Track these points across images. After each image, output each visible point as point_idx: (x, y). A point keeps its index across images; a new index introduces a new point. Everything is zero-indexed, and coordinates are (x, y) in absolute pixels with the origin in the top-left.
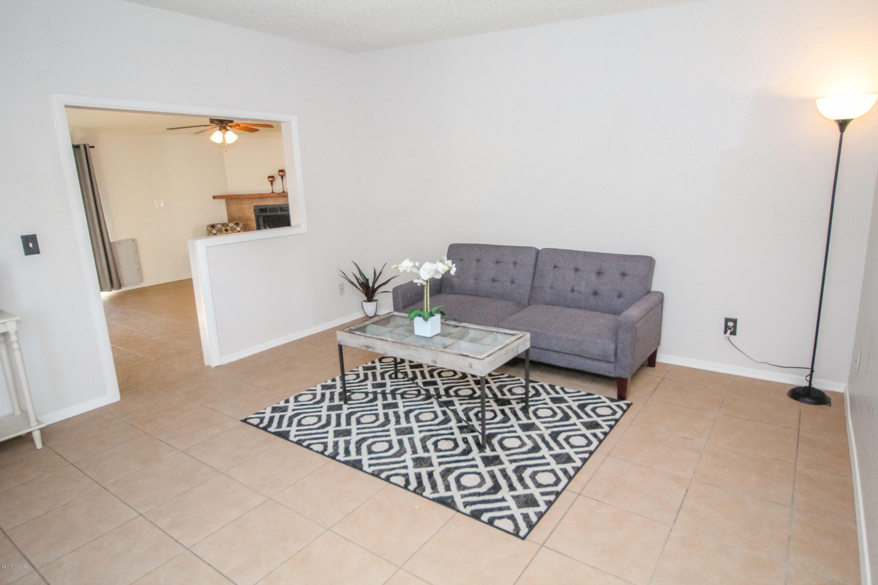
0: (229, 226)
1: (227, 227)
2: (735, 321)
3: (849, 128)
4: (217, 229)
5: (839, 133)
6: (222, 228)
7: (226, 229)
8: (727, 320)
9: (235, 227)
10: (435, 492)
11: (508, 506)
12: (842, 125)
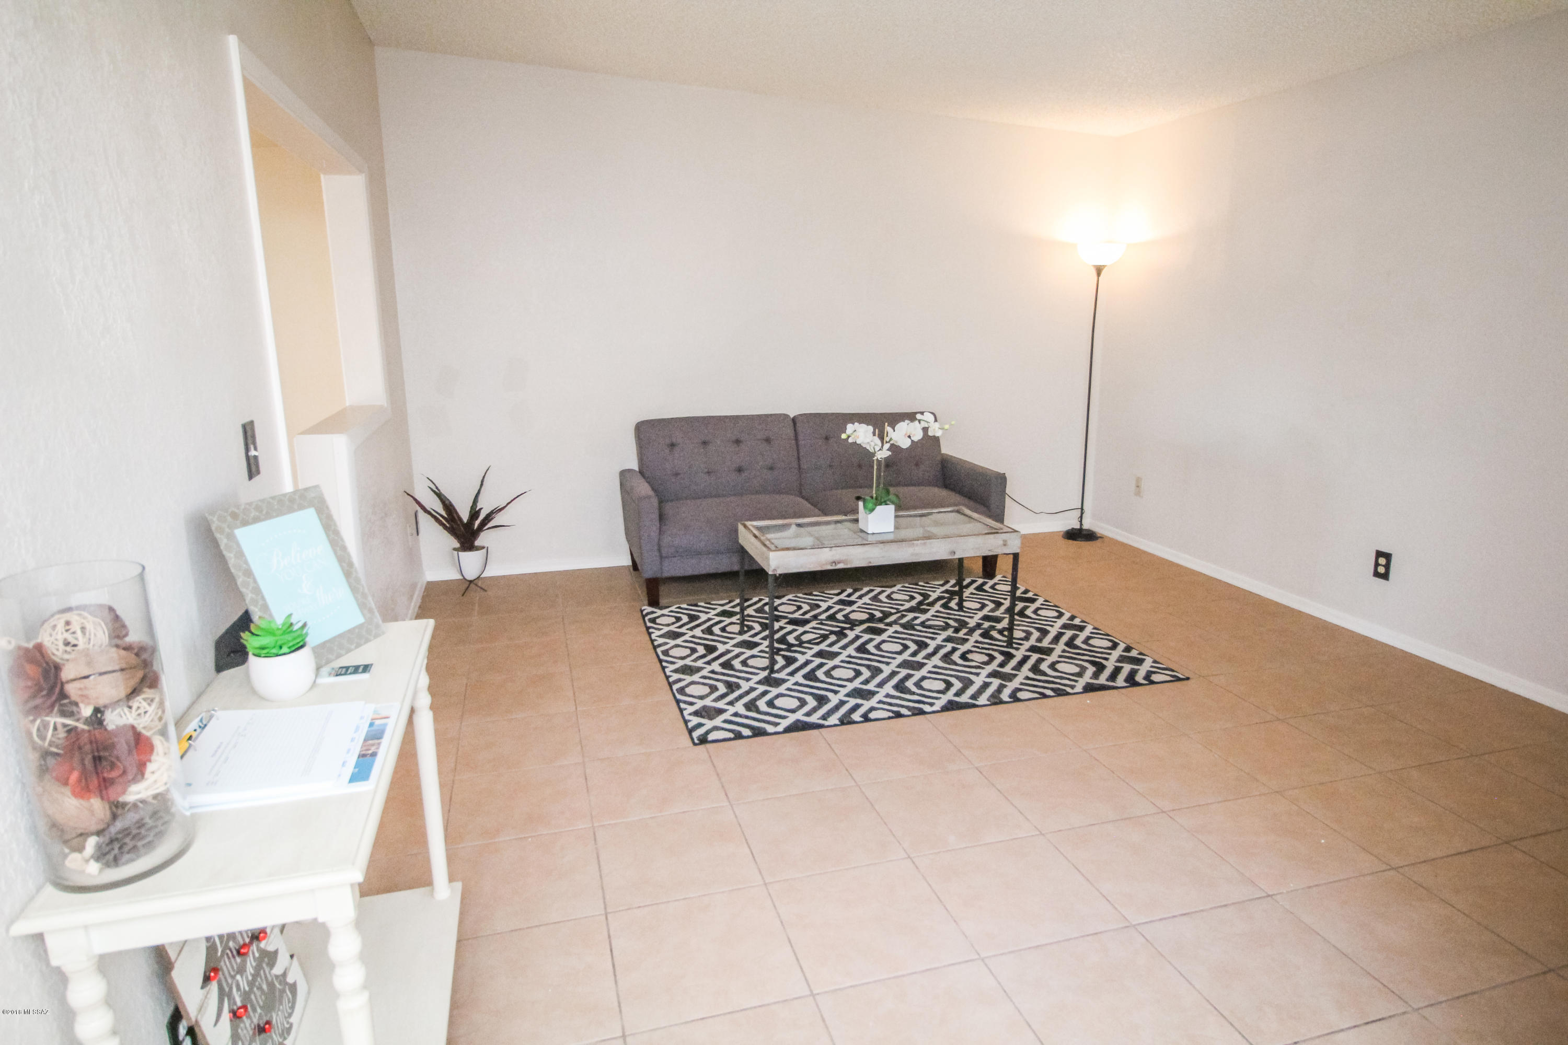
5: (1096, 278)
10: (1072, 687)
11: (1132, 669)
12: (1099, 270)
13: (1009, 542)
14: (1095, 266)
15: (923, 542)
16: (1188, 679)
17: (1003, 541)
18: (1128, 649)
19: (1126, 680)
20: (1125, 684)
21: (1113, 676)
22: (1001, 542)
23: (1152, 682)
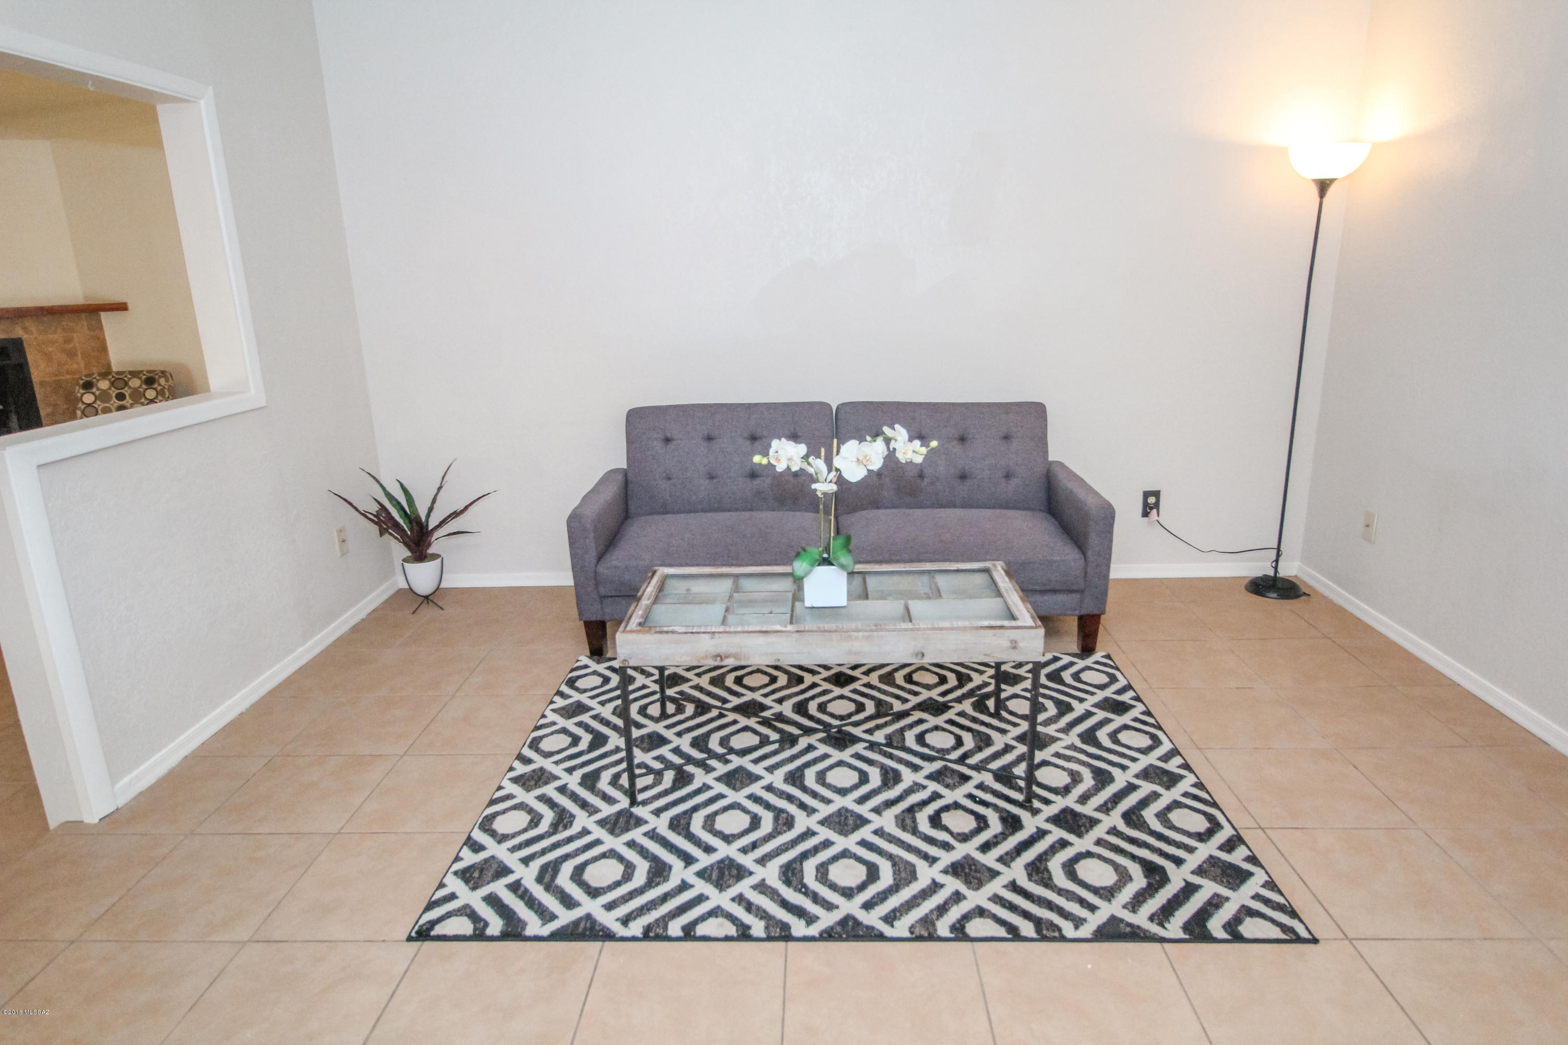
0: (130, 388)
1: (122, 388)
2: (1157, 494)
3: (1331, 192)
4: (97, 393)
5: (1318, 199)
6: (111, 392)
7: (121, 393)
8: (1146, 495)
9: (141, 390)
10: (1078, 922)
11: (1216, 895)
12: (1323, 186)
13: (1021, 644)
14: (1314, 180)
15: (866, 634)
16: (1315, 941)
17: (1011, 641)
18: (1230, 845)
19: (1186, 927)
20: (1181, 935)
21: (1165, 914)
22: (1008, 644)
23: (1238, 938)
